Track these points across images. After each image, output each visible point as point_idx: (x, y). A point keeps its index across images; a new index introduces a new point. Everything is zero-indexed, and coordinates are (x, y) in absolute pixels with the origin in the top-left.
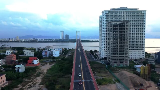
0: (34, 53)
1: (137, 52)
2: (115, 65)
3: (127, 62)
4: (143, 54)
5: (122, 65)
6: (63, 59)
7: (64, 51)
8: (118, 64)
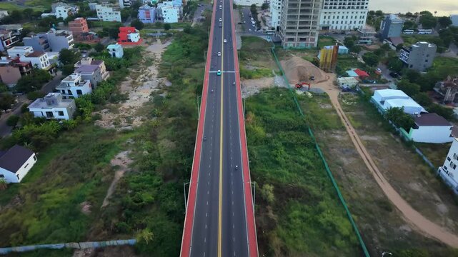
0: (119, 13)
1: (350, 15)
2: (291, 44)
3: (313, 40)
4: (362, 20)
5: (304, 45)
6: (188, 31)
7: (187, 6)
8: (296, 43)
